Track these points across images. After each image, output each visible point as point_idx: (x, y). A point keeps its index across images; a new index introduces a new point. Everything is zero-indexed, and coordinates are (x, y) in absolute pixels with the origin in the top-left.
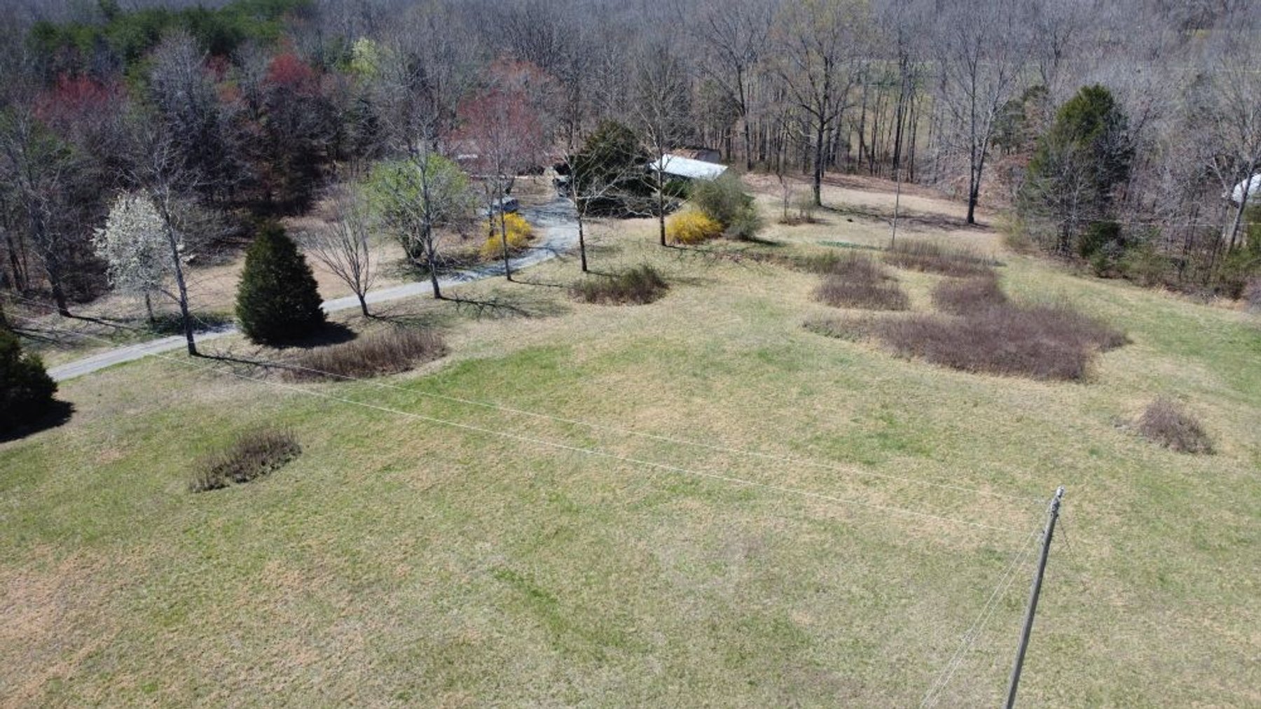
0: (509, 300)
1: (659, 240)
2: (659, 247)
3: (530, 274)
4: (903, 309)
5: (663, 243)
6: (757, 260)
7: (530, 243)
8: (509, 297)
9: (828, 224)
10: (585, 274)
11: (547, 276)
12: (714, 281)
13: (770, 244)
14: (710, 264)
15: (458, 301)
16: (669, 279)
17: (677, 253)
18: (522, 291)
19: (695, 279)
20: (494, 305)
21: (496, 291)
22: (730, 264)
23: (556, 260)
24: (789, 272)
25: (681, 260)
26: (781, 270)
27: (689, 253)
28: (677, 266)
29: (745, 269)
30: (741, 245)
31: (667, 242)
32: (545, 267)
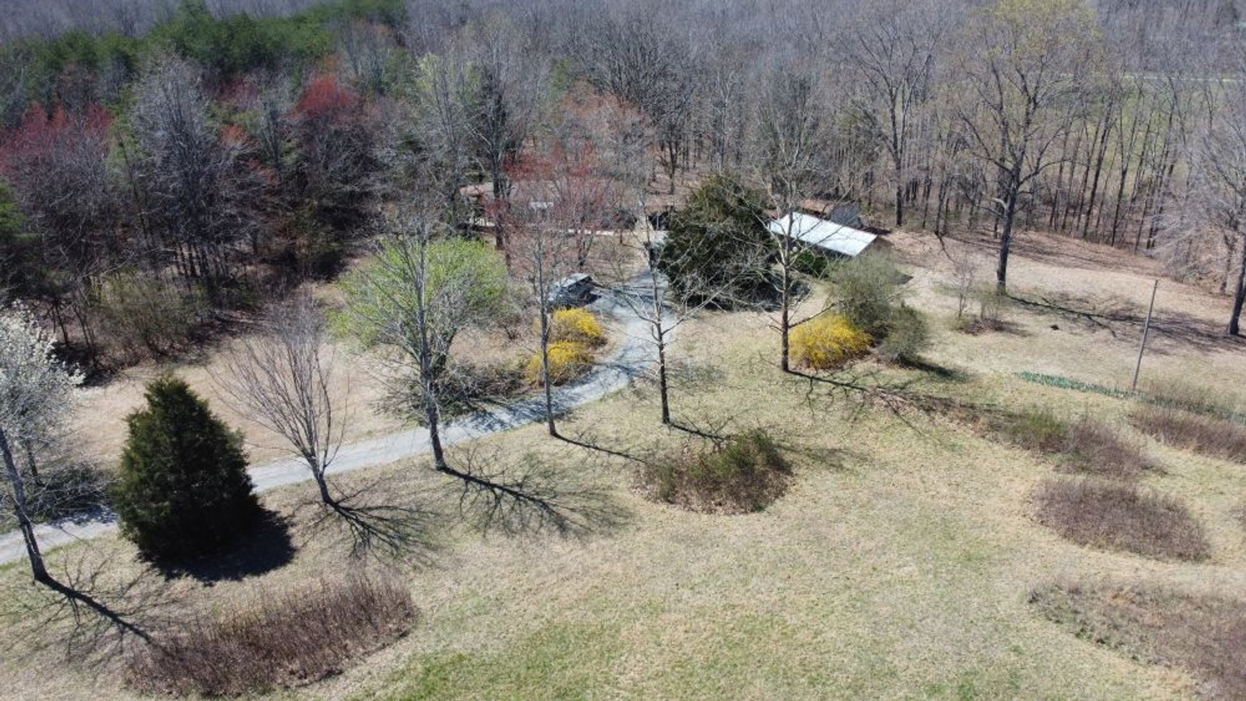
0: (544, 484)
1: (779, 358)
2: (778, 373)
3: (585, 421)
4: (1198, 558)
5: (785, 367)
6: (928, 410)
7: (598, 355)
8: (545, 475)
9: (1024, 334)
10: (666, 430)
11: (609, 430)
12: (862, 459)
13: (944, 373)
14: (856, 415)
15: (468, 478)
16: (792, 449)
17: (805, 387)
18: (567, 463)
19: (833, 452)
20: (517, 493)
21: (529, 457)
22: (885, 419)
23: (627, 393)
24: (982, 444)
25: (811, 403)
26: (965, 435)
27: (824, 388)
28: (804, 418)
29: (909, 430)
30: (901, 375)
31: (791, 365)
32: (609, 408)
